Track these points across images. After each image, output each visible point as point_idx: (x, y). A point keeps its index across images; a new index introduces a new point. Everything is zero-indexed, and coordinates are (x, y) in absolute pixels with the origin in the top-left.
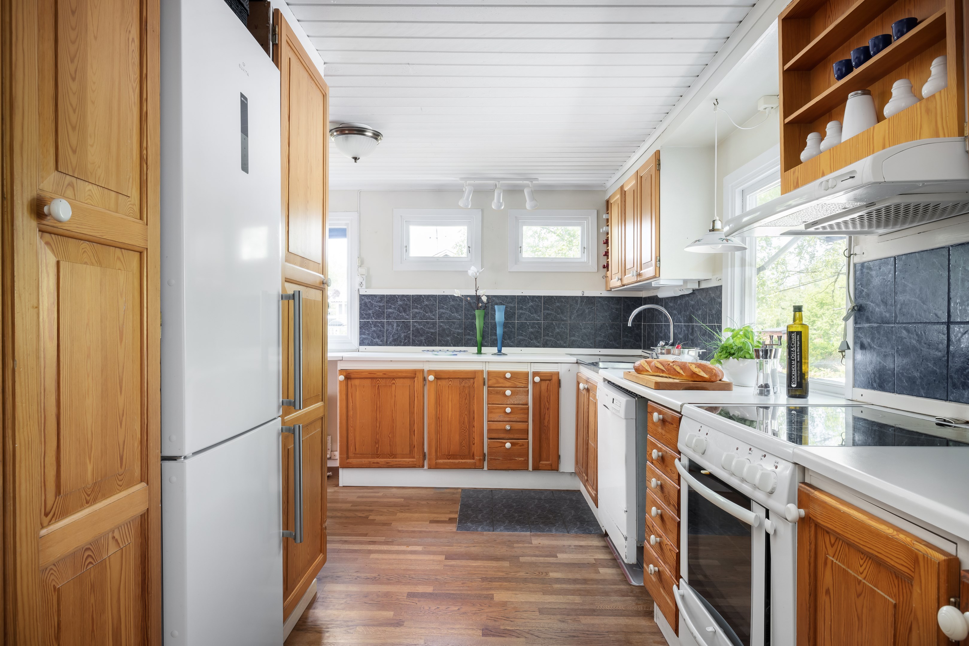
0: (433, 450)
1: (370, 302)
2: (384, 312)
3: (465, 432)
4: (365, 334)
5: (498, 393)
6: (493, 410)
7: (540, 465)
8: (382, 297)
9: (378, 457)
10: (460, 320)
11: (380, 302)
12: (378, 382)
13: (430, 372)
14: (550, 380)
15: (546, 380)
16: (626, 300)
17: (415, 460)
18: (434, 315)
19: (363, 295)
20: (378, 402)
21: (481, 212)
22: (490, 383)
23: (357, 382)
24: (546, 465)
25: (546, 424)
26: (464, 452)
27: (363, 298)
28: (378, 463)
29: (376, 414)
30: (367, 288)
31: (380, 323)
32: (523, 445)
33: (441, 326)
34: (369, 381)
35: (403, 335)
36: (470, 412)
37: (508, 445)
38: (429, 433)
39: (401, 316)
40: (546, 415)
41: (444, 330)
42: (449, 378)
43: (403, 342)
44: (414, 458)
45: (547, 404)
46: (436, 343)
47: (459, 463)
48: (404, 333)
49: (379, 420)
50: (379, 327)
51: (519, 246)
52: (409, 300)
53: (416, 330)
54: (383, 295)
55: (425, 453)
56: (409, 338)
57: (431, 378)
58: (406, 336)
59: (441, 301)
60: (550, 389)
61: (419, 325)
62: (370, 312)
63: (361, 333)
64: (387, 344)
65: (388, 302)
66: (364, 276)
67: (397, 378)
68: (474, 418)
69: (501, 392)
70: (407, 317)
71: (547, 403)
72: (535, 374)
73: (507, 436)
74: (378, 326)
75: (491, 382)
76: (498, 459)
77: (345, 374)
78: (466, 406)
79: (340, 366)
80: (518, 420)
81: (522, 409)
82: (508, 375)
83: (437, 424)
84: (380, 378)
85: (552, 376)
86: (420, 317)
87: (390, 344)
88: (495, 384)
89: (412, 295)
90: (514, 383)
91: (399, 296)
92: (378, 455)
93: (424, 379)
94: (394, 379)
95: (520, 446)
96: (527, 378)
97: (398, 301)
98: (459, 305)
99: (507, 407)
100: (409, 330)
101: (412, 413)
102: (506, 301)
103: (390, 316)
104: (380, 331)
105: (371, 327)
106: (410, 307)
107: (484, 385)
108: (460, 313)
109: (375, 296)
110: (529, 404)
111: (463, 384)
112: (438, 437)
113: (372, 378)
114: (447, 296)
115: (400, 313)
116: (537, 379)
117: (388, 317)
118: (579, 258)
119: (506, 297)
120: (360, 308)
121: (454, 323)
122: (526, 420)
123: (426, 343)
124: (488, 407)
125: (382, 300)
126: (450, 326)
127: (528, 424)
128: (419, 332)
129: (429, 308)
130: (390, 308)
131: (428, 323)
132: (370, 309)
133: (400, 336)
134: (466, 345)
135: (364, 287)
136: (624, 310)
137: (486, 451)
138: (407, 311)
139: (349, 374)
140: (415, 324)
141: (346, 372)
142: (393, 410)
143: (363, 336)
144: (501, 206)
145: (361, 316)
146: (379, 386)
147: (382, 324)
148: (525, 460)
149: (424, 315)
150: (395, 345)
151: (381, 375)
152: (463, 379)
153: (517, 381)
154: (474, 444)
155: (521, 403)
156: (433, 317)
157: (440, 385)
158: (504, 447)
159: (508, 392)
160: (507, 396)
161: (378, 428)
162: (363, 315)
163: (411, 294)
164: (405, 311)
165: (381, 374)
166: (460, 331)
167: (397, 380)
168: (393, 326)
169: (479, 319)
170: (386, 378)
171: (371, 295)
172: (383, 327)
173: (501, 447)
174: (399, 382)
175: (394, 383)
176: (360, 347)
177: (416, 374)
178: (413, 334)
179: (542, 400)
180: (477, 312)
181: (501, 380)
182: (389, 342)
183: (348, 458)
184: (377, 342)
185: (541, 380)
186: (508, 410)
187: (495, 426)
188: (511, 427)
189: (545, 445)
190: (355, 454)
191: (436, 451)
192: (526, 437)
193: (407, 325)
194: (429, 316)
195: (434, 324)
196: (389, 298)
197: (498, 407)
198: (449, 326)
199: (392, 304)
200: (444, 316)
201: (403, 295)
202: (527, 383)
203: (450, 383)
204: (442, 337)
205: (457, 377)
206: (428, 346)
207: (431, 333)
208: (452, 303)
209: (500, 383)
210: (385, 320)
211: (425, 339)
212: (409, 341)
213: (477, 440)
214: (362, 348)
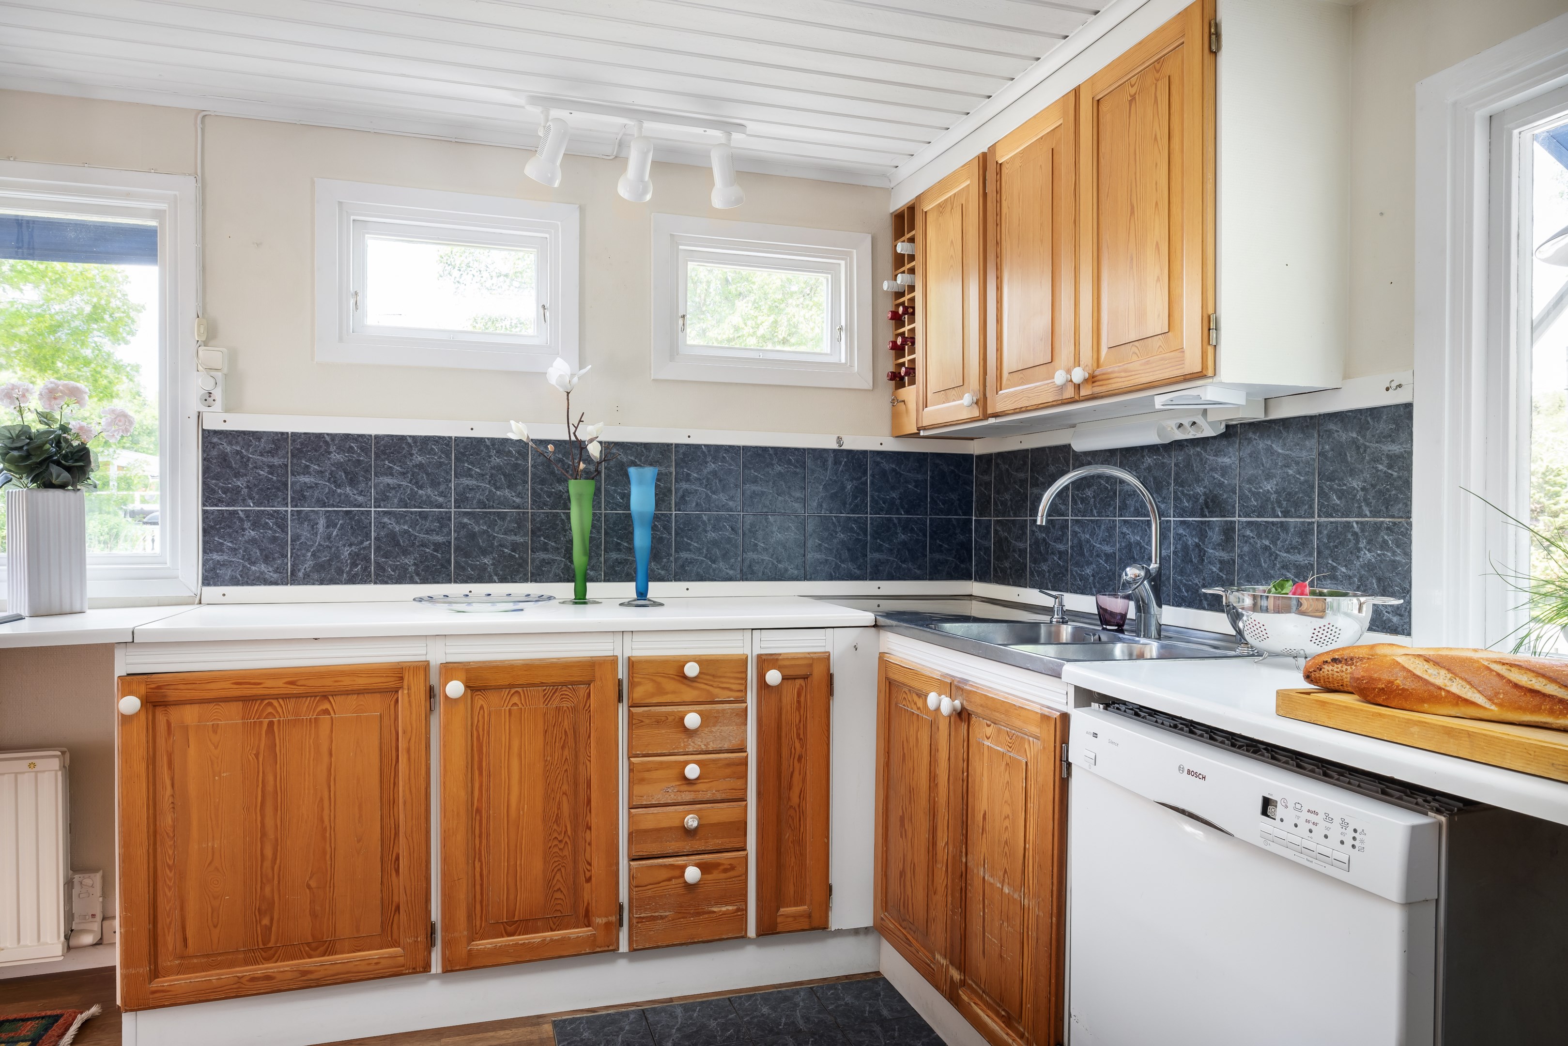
0: (461, 915)
1: (238, 452)
2: (286, 485)
3: (561, 846)
4: (222, 551)
5: (659, 722)
6: (646, 775)
7: (779, 920)
8: (279, 440)
9: (267, 959)
10: (518, 507)
11: (272, 453)
12: (270, 710)
13: (449, 670)
14: (805, 677)
15: (794, 678)
16: (938, 461)
17: (398, 950)
18: (441, 494)
19: (216, 432)
20: (270, 778)
21: (577, 214)
22: (636, 695)
23: (190, 715)
24: (795, 917)
25: (795, 799)
26: (558, 907)
27: (215, 440)
28: (268, 978)
29: (263, 817)
30: (227, 410)
31: (271, 515)
32: (732, 868)
33: (464, 526)
34: (235, 708)
35: (346, 552)
36: (576, 784)
37: (692, 874)
38: (445, 860)
39: (340, 495)
40: (796, 773)
41: (472, 536)
42: (511, 686)
43: (348, 573)
44: (395, 944)
45: (798, 745)
46: (449, 575)
47: (543, 943)
48: (351, 545)
49: (271, 835)
50: (271, 529)
51: (681, 314)
52: (365, 450)
53: (387, 536)
54: (282, 434)
55: (433, 926)
56: (367, 559)
57: (455, 688)
58: (357, 555)
59: (463, 454)
60: (806, 700)
61: (398, 523)
62: (240, 483)
63: (208, 547)
64: (294, 580)
65: (297, 454)
66: (219, 375)
67: (335, 694)
68: (589, 801)
69: (671, 718)
70: (360, 499)
71: (797, 741)
72: (766, 662)
73: (687, 846)
74: (266, 526)
75: (639, 693)
76: (662, 918)
77: (143, 690)
78: (566, 767)
79: (124, 664)
80: (719, 796)
81: (730, 764)
82: (691, 669)
83: (473, 832)
84: (277, 697)
85: (811, 666)
86: (401, 500)
87: (307, 580)
88: (653, 695)
89: (377, 437)
90: (708, 691)
91: (333, 436)
92: (272, 952)
93: (431, 693)
94: (325, 697)
95: (725, 871)
96: (743, 675)
97: (330, 453)
98: (516, 466)
99: (687, 763)
100: (368, 536)
101: (389, 802)
102: (647, 457)
103: (304, 497)
104: (274, 539)
105: (244, 530)
106: (367, 471)
107: (620, 699)
108: (520, 488)
109: (257, 435)
110: (749, 750)
111: (555, 703)
112: (478, 869)
113: (246, 700)
114: (481, 440)
115: (339, 486)
116: (773, 677)
117: (300, 497)
118: (826, 354)
119: (647, 446)
120: (206, 471)
121: (502, 516)
122: (739, 795)
123: (418, 574)
124: (630, 764)
125: (277, 448)
126: (492, 525)
127: (746, 806)
128: (398, 544)
129: (428, 474)
130: (306, 471)
131: (424, 516)
132: (237, 475)
133: (336, 556)
134: (538, 576)
135: (218, 406)
136: (932, 485)
137: (624, 896)
138: (358, 482)
139: (159, 688)
140: (386, 520)
141: (147, 683)
142: (322, 799)
143: (216, 557)
144: (645, 192)
145: (209, 495)
146: (271, 724)
147: (281, 521)
148: (738, 910)
149: (413, 496)
150: (322, 582)
151: (279, 686)
152: (556, 686)
153: (715, 684)
154: (589, 880)
155: (726, 746)
156: (441, 499)
157: (482, 707)
158: (680, 880)
159: (692, 720)
160: (686, 730)
161: (268, 864)
162: (213, 491)
163: (373, 432)
164: (352, 481)
165: (280, 683)
166: (519, 539)
167: (338, 702)
168: (314, 526)
169: (580, 506)
170: (298, 696)
171: (244, 433)
172: (283, 528)
173: (669, 879)
174: (343, 708)
175: (326, 712)
176: (206, 589)
177: (402, 678)
178: (378, 549)
179: (783, 734)
180: (575, 487)
181: (670, 685)
182: (301, 574)
183: (155, 974)
184: (262, 573)
185: (784, 678)
186: (692, 771)
187: (652, 819)
188: (700, 819)
189: (793, 859)
190: (182, 957)
191: (470, 917)
192: (741, 845)
193: (359, 521)
194: (429, 497)
195: (443, 520)
196: (302, 444)
197: (661, 763)
198: (489, 527)
199: (310, 460)
200: (474, 498)
201: (348, 435)
202: (742, 688)
203: (515, 699)
204: (467, 555)
205: (537, 681)
206: (424, 581)
207: (435, 544)
208: (496, 460)
209: (667, 693)
210: (289, 509)
211: (415, 564)
212: (366, 569)
213: (598, 868)
214: (213, 592)
